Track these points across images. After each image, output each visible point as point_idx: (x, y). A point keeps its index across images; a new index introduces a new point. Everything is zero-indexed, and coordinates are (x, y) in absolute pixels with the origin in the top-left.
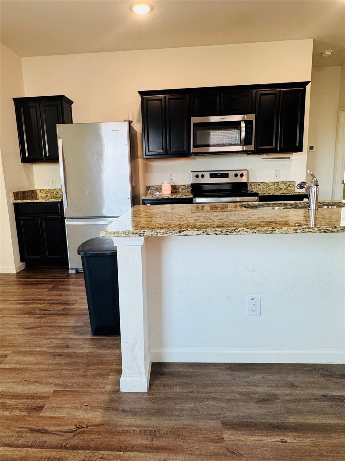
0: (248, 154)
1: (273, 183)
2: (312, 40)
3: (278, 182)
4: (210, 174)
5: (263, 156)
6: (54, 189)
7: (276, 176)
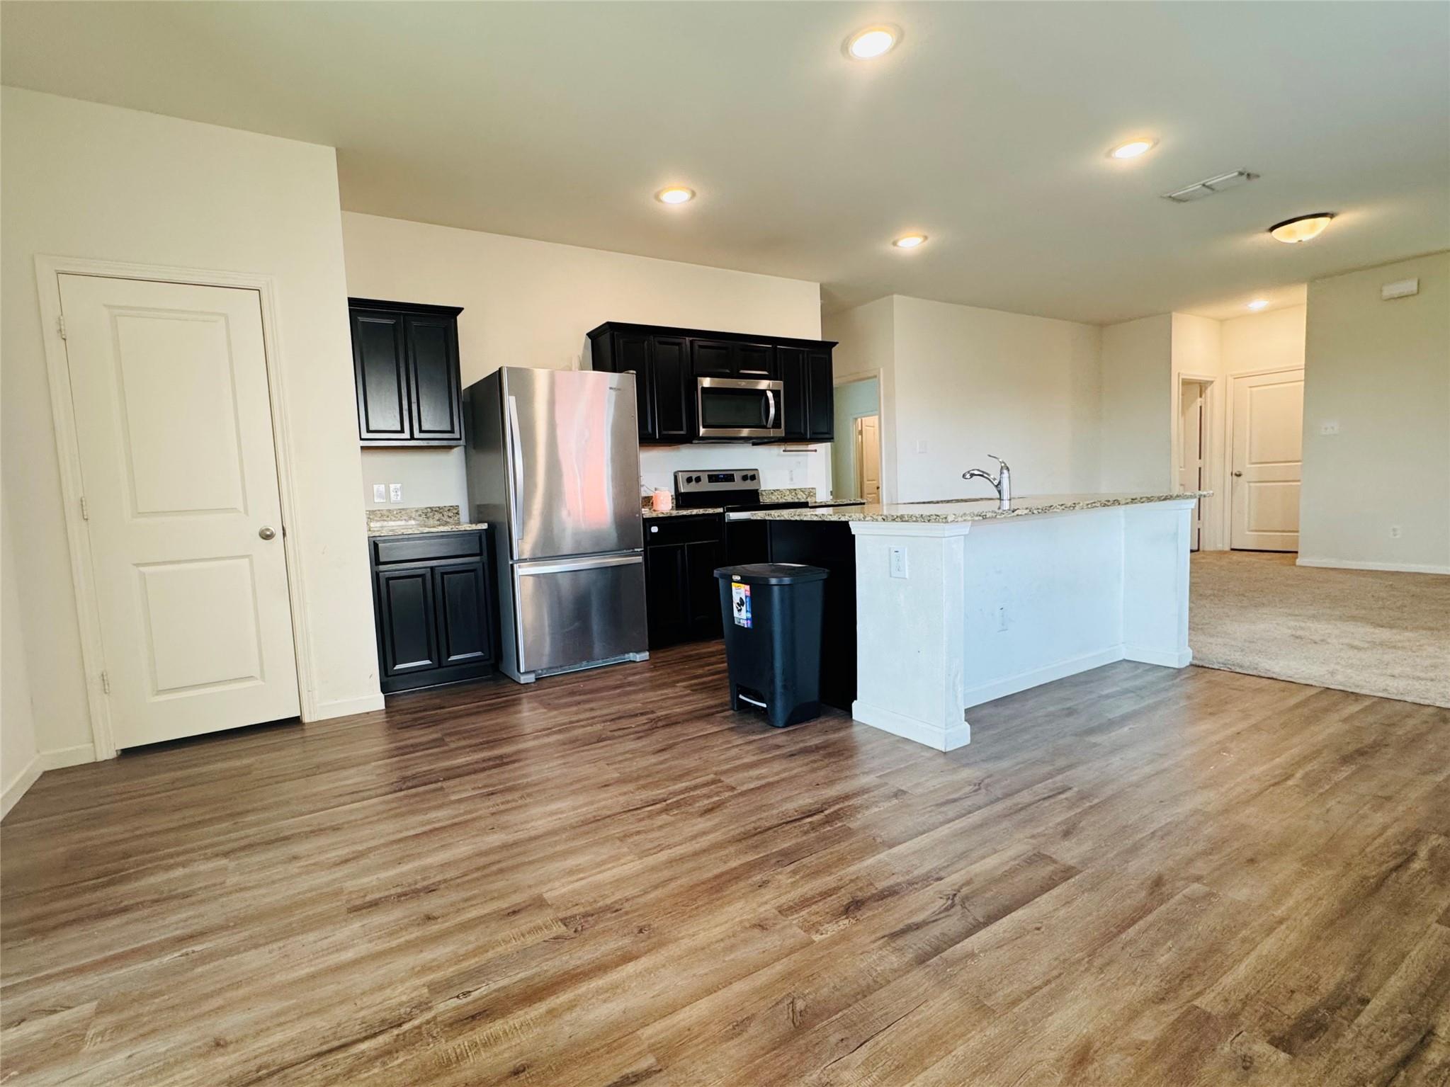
0: (754, 444)
1: (790, 490)
2: (818, 285)
3: (795, 490)
4: (709, 476)
5: (783, 448)
6: (403, 509)
7: (792, 479)
